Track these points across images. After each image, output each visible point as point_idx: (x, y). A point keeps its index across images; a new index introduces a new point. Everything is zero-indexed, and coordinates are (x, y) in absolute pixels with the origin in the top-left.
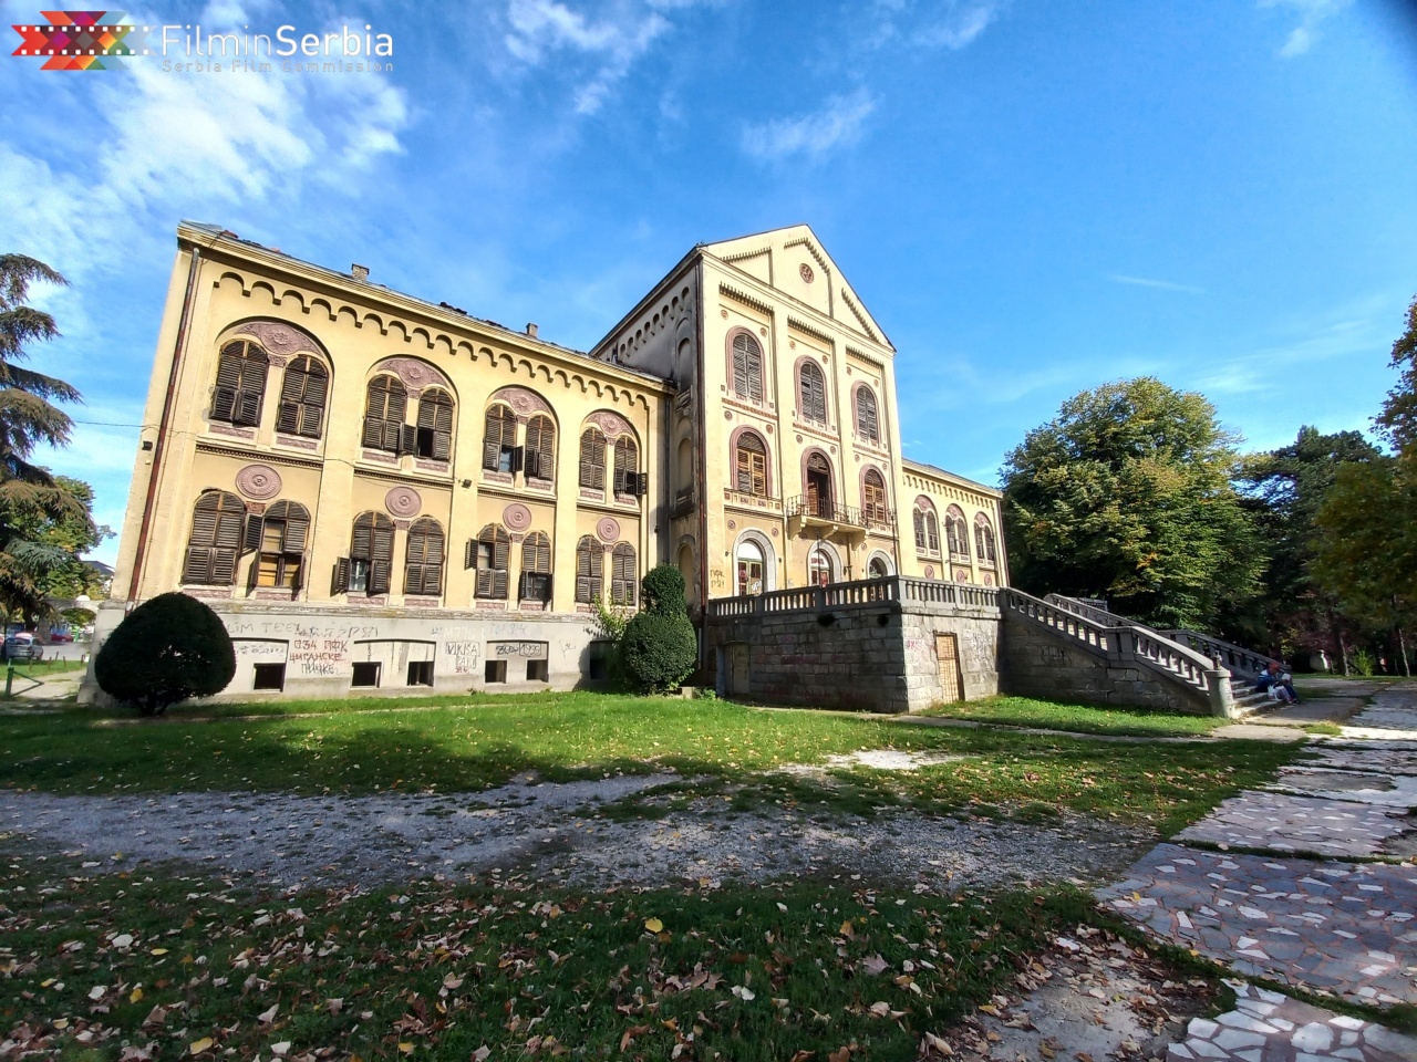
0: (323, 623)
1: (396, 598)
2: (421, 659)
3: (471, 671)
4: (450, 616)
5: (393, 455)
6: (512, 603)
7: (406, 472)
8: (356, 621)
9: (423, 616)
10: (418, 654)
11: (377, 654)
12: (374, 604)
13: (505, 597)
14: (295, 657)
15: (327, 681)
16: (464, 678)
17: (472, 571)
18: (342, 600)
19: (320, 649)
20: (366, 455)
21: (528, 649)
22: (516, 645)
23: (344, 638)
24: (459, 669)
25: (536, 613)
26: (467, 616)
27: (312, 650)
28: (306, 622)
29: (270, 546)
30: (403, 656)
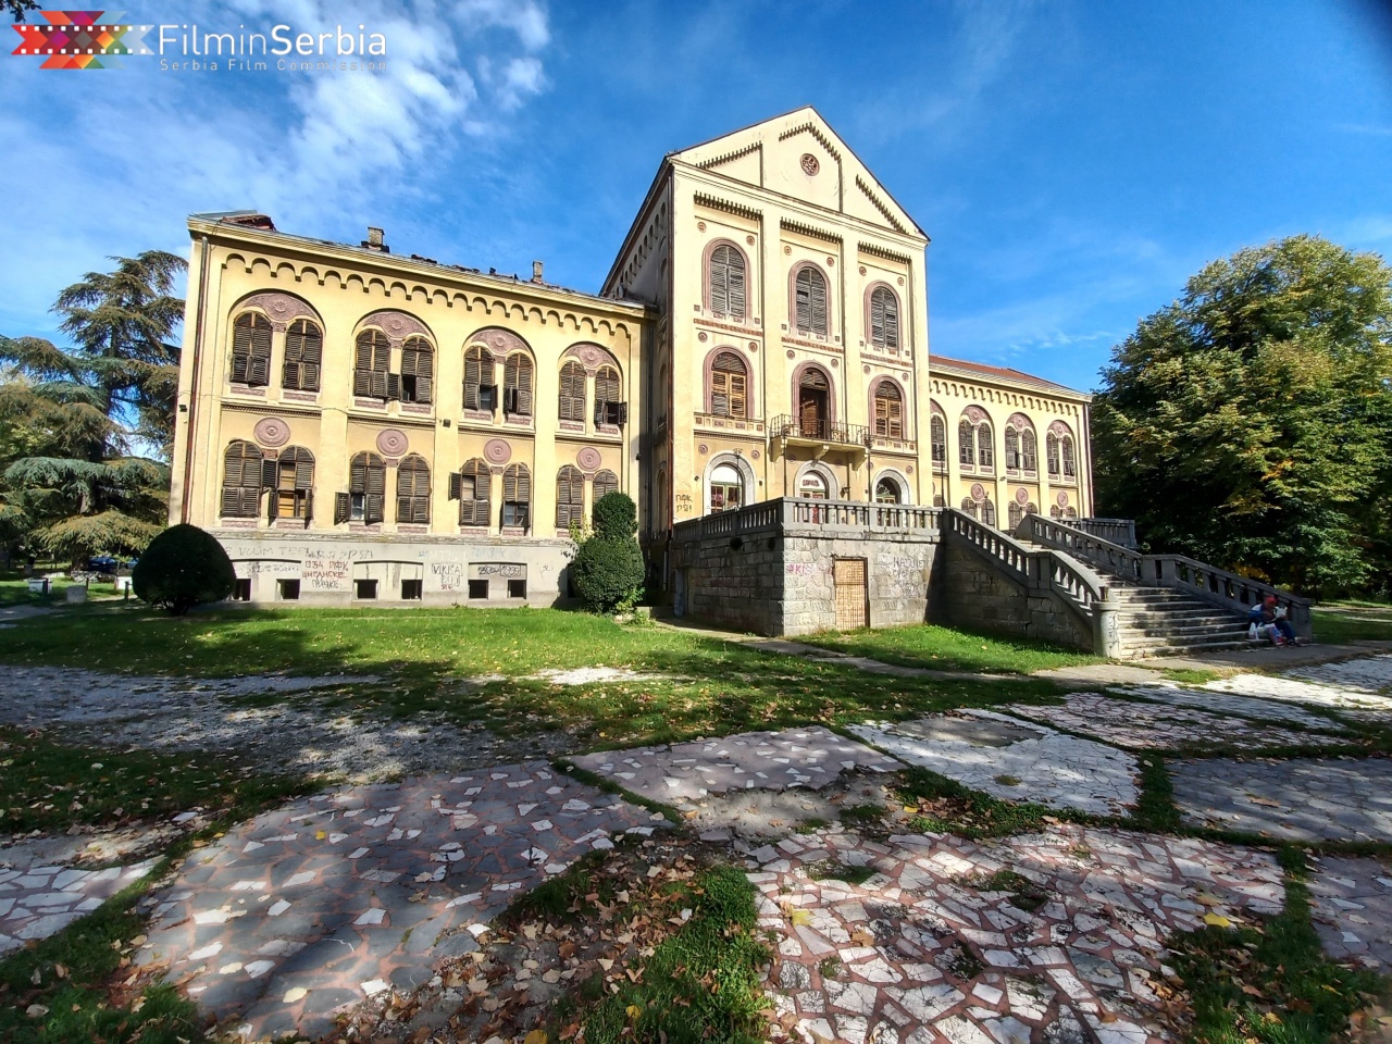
0: (327, 547)
1: (390, 525)
2: (412, 577)
3: (455, 588)
4: (435, 541)
5: (382, 401)
6: (494, 530)
7: (393, 416)
8: (355, 546)
9: (411, 541)
10: (409, 573)
11: (374, 573)
12: (371, 532)
13: (488, 524)
14: (306, 575)
15: (333, 594)
16: (448, 594)
17: (456, 502)
18: (344, 528)
19: (326, 568)
20: (357, 403)
21: (507, 570)
22: (497, 567)
23: (345, 559)
24: (444, 587)
25: (516, 538)
26: (450, 541)
27: (319, 569)
28: (313, 547)
29: (286, 485)
30: (396, 576)
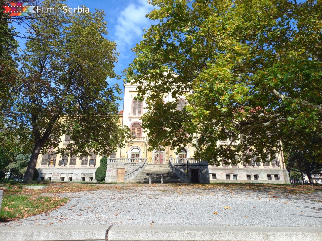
0: (57, 170)
1: (68, 166)
3: (78, 179)
4: (76, 169)
6: (88, 166)
8: (61, 170)
9: (71, 169)
10: (70, 176)
11: (65, 175)
12: (65, 167)
13: (87, 165)
14: (53, 176)
15: (57, 180)
17: (81, 160)
18: (60, 167)
19: (56, 175)
21: (89, 175)
22: (87, 174)
23: (59, 173)
24: (76, 178)
25: (92, 167)
26: (78, 169)
27: (55, 175)
28: (54, 170)
29: (52, 159)
30: (68, 176)
